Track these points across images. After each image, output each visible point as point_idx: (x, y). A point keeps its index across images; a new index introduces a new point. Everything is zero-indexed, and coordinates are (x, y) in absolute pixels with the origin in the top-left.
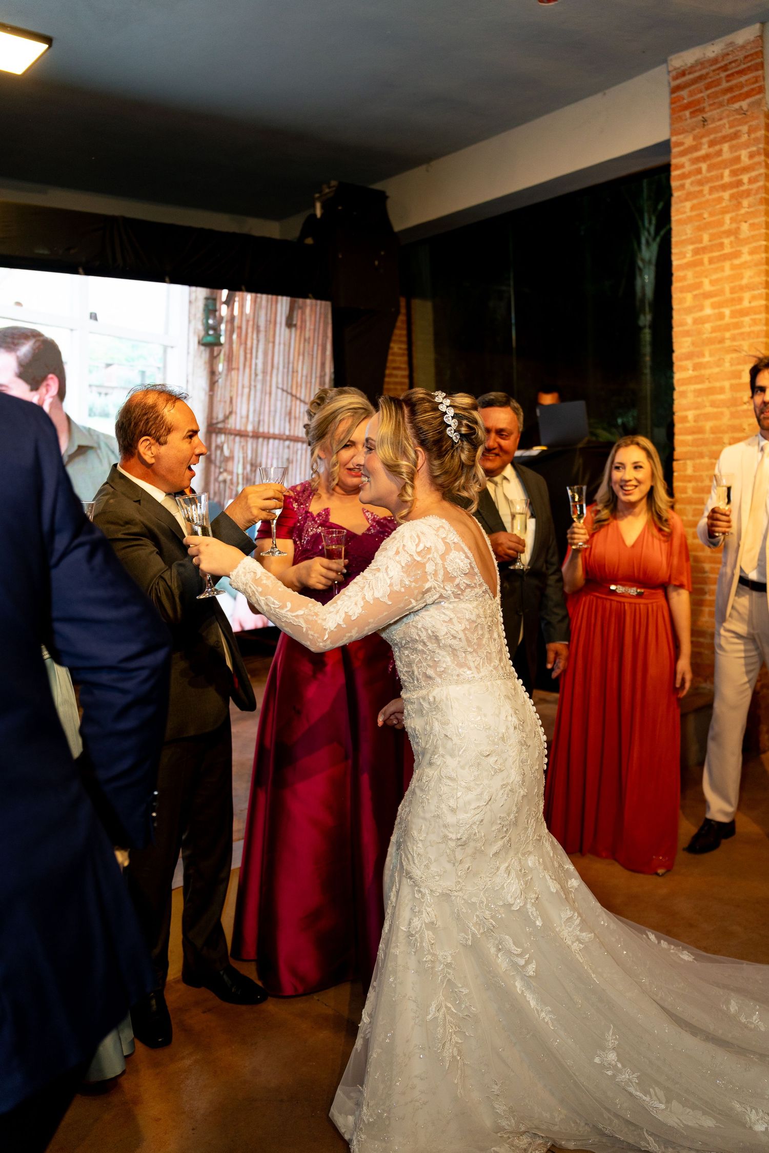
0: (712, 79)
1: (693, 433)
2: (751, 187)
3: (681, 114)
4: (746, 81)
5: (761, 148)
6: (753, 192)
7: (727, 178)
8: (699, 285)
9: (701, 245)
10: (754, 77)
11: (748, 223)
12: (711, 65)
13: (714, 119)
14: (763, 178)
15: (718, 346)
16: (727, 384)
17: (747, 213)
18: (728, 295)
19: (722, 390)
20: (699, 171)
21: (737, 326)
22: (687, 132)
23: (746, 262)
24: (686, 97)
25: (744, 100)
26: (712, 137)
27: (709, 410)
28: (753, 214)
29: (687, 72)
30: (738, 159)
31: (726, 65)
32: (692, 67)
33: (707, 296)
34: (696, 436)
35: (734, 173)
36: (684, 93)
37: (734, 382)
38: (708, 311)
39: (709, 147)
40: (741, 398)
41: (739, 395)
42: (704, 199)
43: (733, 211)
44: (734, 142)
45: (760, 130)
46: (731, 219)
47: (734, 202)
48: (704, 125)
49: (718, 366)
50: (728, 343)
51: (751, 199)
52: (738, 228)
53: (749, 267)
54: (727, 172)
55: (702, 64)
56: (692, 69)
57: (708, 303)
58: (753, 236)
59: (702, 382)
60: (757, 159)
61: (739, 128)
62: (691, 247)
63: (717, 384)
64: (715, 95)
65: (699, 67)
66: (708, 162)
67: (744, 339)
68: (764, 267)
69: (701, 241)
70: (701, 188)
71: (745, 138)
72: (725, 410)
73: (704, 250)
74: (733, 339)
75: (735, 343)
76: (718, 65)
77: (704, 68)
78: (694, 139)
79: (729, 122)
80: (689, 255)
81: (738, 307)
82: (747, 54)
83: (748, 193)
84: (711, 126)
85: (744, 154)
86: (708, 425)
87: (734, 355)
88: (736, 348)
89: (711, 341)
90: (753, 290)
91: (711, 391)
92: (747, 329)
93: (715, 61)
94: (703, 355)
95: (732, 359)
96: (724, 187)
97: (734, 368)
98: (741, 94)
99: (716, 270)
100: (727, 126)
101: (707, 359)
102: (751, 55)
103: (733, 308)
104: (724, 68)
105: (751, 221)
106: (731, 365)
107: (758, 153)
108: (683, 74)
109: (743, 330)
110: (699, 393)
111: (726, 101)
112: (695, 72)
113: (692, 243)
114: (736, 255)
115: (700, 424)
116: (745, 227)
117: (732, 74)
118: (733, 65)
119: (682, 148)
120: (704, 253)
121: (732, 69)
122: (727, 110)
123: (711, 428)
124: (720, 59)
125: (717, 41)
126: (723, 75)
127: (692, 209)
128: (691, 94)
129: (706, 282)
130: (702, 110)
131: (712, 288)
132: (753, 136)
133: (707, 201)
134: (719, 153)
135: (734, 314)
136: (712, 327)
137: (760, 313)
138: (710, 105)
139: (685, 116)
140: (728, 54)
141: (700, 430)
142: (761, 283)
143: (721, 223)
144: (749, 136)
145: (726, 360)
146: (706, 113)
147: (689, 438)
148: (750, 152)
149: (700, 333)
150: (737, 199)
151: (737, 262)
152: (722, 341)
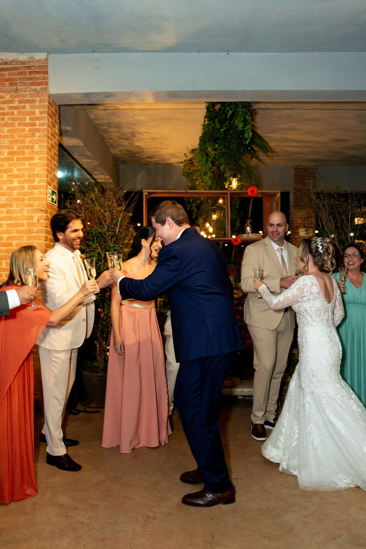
0: (22, 71)
1: (6, 246)
2: (40, 127)
3: (4, 82)
4: (39, 77)
5: (45, 110)
6: (41, 130)
7: (28, 121)
8: (11, 170)
9: (13, 151)
10: (43, 77)
11: (38, 144)
12: (21, 64)
13: (22, 90)
14: (47, 124)
15: (21, 202)
16: (25, 222)
17: (37, 139)
18: (27, 178)
19: (22, 225)
20: (13, 114)
21: (31, 194)
22: (7, 92)
23: (37, 163)
24: (7, 75)
25: (38, 86)
26: (21, 98)
27: (15, 234)
28: (41, 141)
29: (8, 63)
30: (34, 113)
31: (29, 66)
32: (11, 61)
33: (16, 176)
34: (8, 248)
35: (31, 119)
36: (6, 73)
37: (29, 221)
38: (16, 184)
39: (19, 103)
40: (33, 230)
41: (32, 228)
42: (15, 128)
43: (30, 137)
44: (32, 104)
45: (46, 102)
46: (29, 140)
47: (31, 133)
48: (16, 92)
49: (20, 213)
50: (26, 202)
51: (40, 133)
52: (33, 146)
53: (38, 166)
54: (28, 118)
55: (16, 62)
56: (11, 62)
57: (16, 180)
58: (40, 151)
59: (12, 220)
60: (44, 115)
61: (35, 98)
62: (7, 150)
63: (20, 222)
64: (23, 79)
65: (15, 63)
66: (18, 110)
67: (35, 201)
68: (46, 167)
69: (13, 148)
70: (13, 122)
71: (38, 103)
72: (24, 235)
73: (14, 153)
74: (29, 200)
75: (30, 202)
76: (25, 65)
77: (17, 64)
78: (11, 97)
79: (30, 94)
80: (6, 154)
81: (32, 184)
82: (40, 65)
83: (39, 130)
84: (20, 93)
85: (37, 111)
86: (15, 242)
87: (29, 208)
88: (31, 205)
89: (17, 200)
90: (40, 177)
91: (16, 225)
92: (37, 196)
93: (23, 63)
94: (12, 207)
95: (28, 210)
96: (26, 125)
97: (29, 214)
98: (37, 83)
99: (20, 164)
100: (29, 95)
101: (14, 208)
102: (42, 66)
103: (30, 185)
104: (29, 68)
105: (40, 144)
106: (28, 213)
107: (44, 112)
108: (6, 63)
109: (34, 196)
110: (9, 225)
111: (28, 83)
112: (12, 64)
113: (8, 149)
114: (32, 159)
115: (10, 241)
116: (36, 146)
117: (33, 72)
118: (33, 67)
119: (3, 100)
120: (14, 155)
121: (32, 69)
122: (29, 88)
123: (16, 244)
124: (26, 63)
125: (25, 54)
126: (28, 71)
127: (8, 131)
128: (10, 75)
129: (15, 170)
130: (16, 84)
131: (18, 173)
132: (42, 104)
133: (17, 129)
134: (24, 107)
135: (29, 188)
136: (18, 193)
137: (43, 189)
138: (20, 83)
139: (6, 84)
140: (30, 62)
141: (10, 245)
142: (44, 175)
143: (23, 142)
144: (40, 103)
145: (25, 210)
146: (18, 86)
147: (4, 248)
148: (40, 111)
149: (11, 194)
150: (33, 132)
151: (32, 162)
152: (23, 200)
